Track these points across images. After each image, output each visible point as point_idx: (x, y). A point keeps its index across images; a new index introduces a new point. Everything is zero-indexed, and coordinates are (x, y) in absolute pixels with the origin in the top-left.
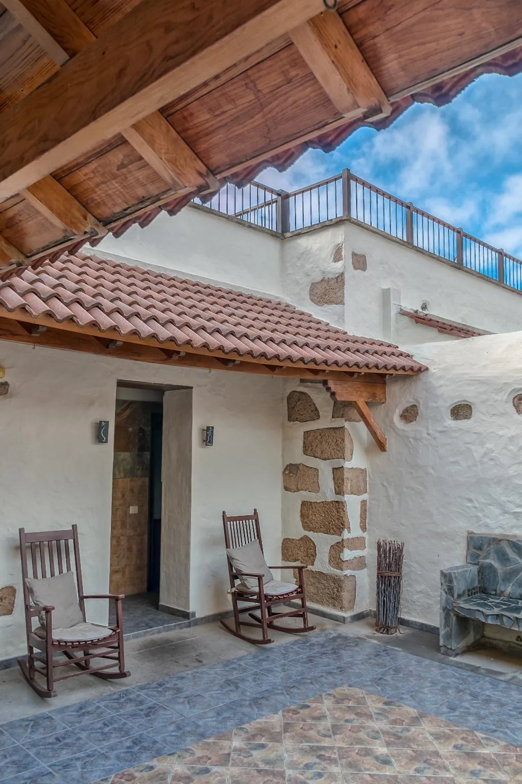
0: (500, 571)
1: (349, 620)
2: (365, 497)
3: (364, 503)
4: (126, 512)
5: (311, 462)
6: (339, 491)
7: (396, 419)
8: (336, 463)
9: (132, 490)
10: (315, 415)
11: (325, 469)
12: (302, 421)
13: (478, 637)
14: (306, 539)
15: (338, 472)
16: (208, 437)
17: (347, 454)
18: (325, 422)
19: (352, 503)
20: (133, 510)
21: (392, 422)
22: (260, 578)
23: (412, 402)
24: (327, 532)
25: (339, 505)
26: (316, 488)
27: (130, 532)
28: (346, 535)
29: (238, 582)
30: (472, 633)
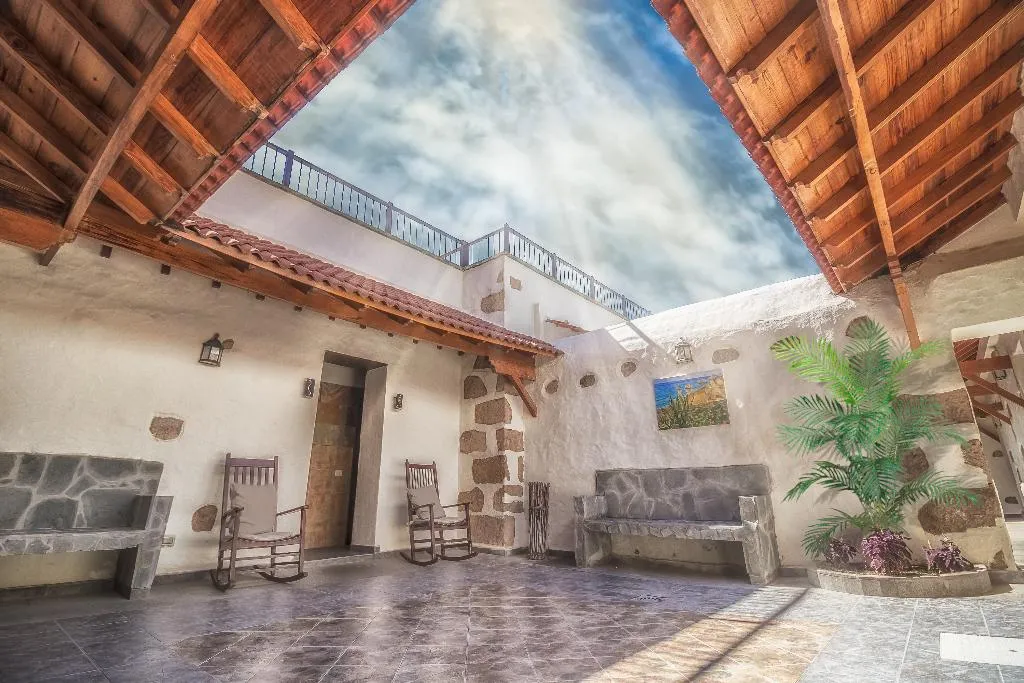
0: (620, 498)
1: (509, 553)
2: (522, 454)
3: (520, 459)
4: (332, 475)
5: (481, 428)
6: (501, 448)
7: (543, 391)
8: (498, 426)
9: (338, 457)
10: (485, 392)
11: (490, 431)
12: (474, 398)
13: (607, 554)
14: (477, 490)
15: (500, 433)
16: (398, 403)
17: (507, 418)
18: (492, 396)
19: (512, 458)
20: (338, 473)
21: (540, 394)
22: (431, 506)
23: (554, 378)
24: (493, 482)
25: (501, 458)
26: (484, 448)
27: (332, 490)
28: (506, 482)
29: (415, 517)
30: (601, 550)
